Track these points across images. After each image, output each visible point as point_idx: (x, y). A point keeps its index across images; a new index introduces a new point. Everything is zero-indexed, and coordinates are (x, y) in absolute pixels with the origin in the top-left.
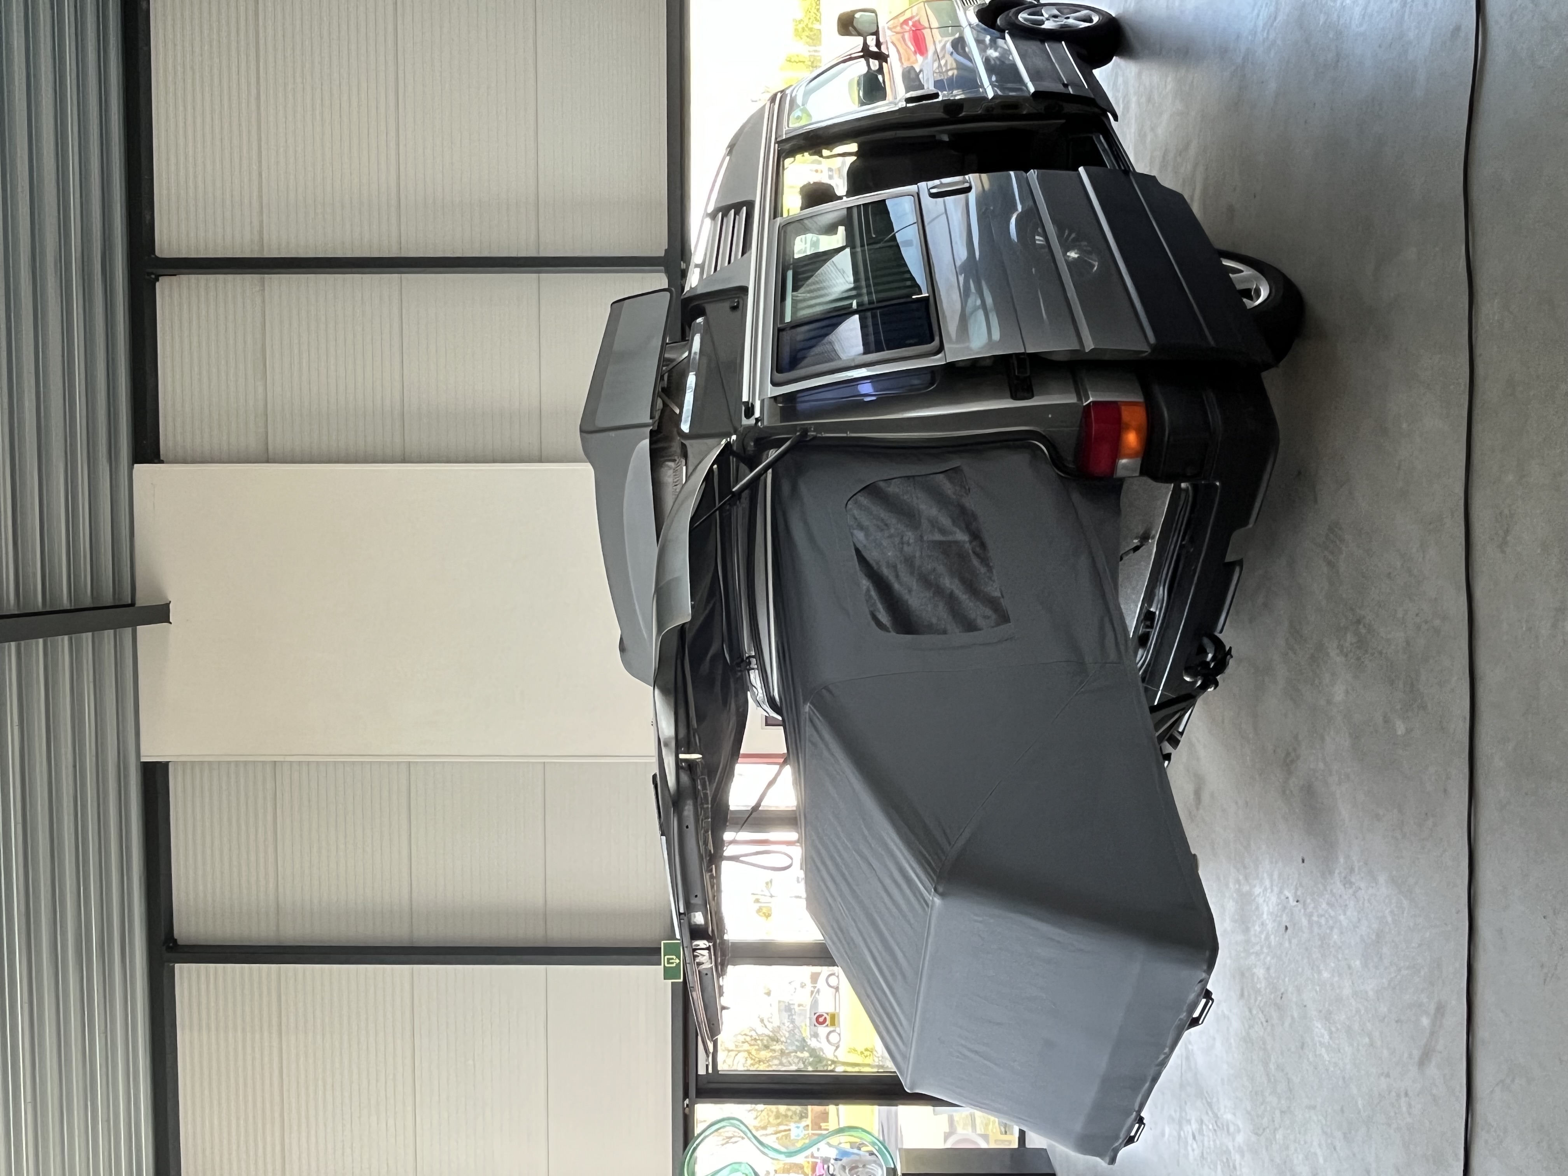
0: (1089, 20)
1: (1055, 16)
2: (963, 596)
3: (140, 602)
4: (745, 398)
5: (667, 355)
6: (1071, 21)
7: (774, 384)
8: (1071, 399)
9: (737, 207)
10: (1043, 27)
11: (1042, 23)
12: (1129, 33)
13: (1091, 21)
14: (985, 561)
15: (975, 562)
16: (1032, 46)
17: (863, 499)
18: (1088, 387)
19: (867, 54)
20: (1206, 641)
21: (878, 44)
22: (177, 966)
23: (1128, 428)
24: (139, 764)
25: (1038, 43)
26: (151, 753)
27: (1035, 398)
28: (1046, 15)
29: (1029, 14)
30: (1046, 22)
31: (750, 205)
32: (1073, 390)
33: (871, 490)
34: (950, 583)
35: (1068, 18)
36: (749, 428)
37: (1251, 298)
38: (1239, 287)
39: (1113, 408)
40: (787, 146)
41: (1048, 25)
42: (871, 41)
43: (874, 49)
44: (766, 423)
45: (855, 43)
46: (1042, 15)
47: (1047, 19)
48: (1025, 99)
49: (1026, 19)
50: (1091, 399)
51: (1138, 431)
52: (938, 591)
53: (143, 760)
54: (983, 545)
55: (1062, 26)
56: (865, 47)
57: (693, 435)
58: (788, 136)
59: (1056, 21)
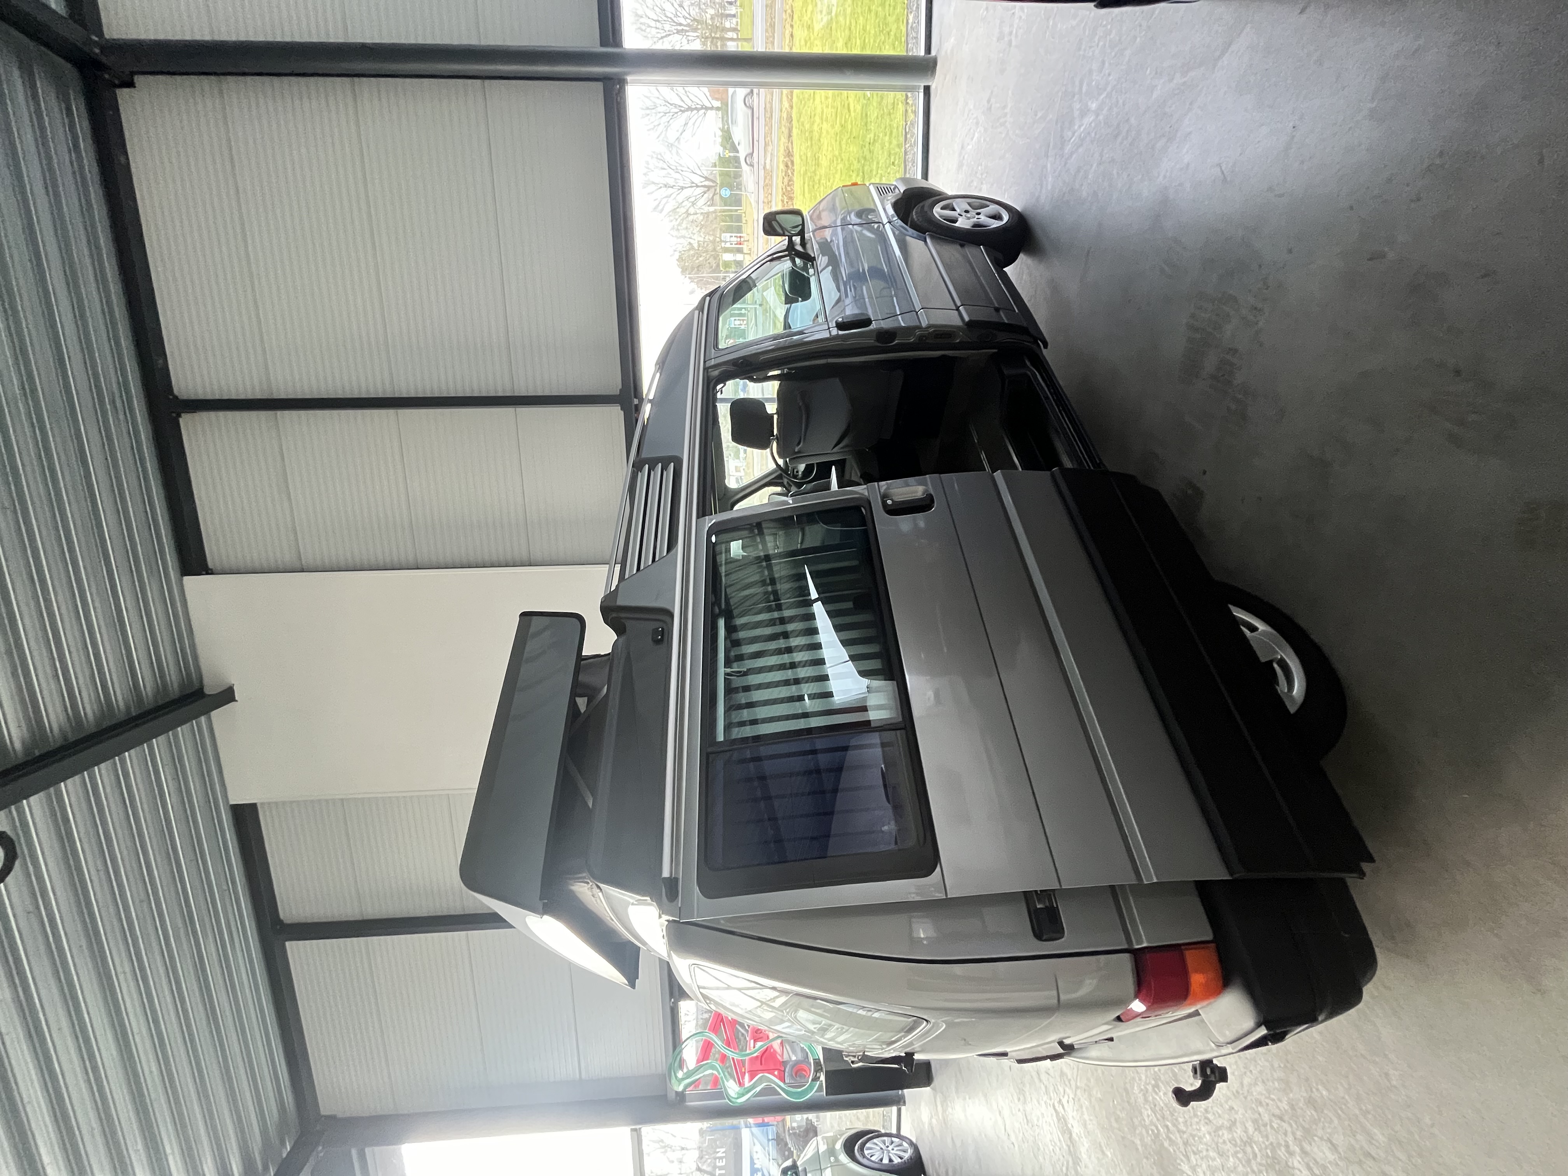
0: (996, 217)
1: (967, 212)
3: (208, 691)
6: (983, 218)
10: (957, 225)
11: (955, 221)
12: (1038, 232)
13: (1001, 218)
16: (952, 251)
18: (1138, 918)
19: (791, 252)
21: (803, 243)
22: (287, 944)
24: (228, 808)
25: (959, 247)
26: (236, 799)
27: (1066, 938)
28: (958, 210)
29: (943, 209)
30: (960, 219)
31: (678, 463)
35: (979, 214)
41: (963, 223)
42: (797, 239)
43: (799, 248)
45: (779, 242)
46: (954, 210)
47: (960, 215)
48: (959, 327)
49: (941, 216)
50: (1145, 942)
53: (232, 802)
55: (976, 225)
56: (791, 243)
58: (719, 360)
59: (969, 218)
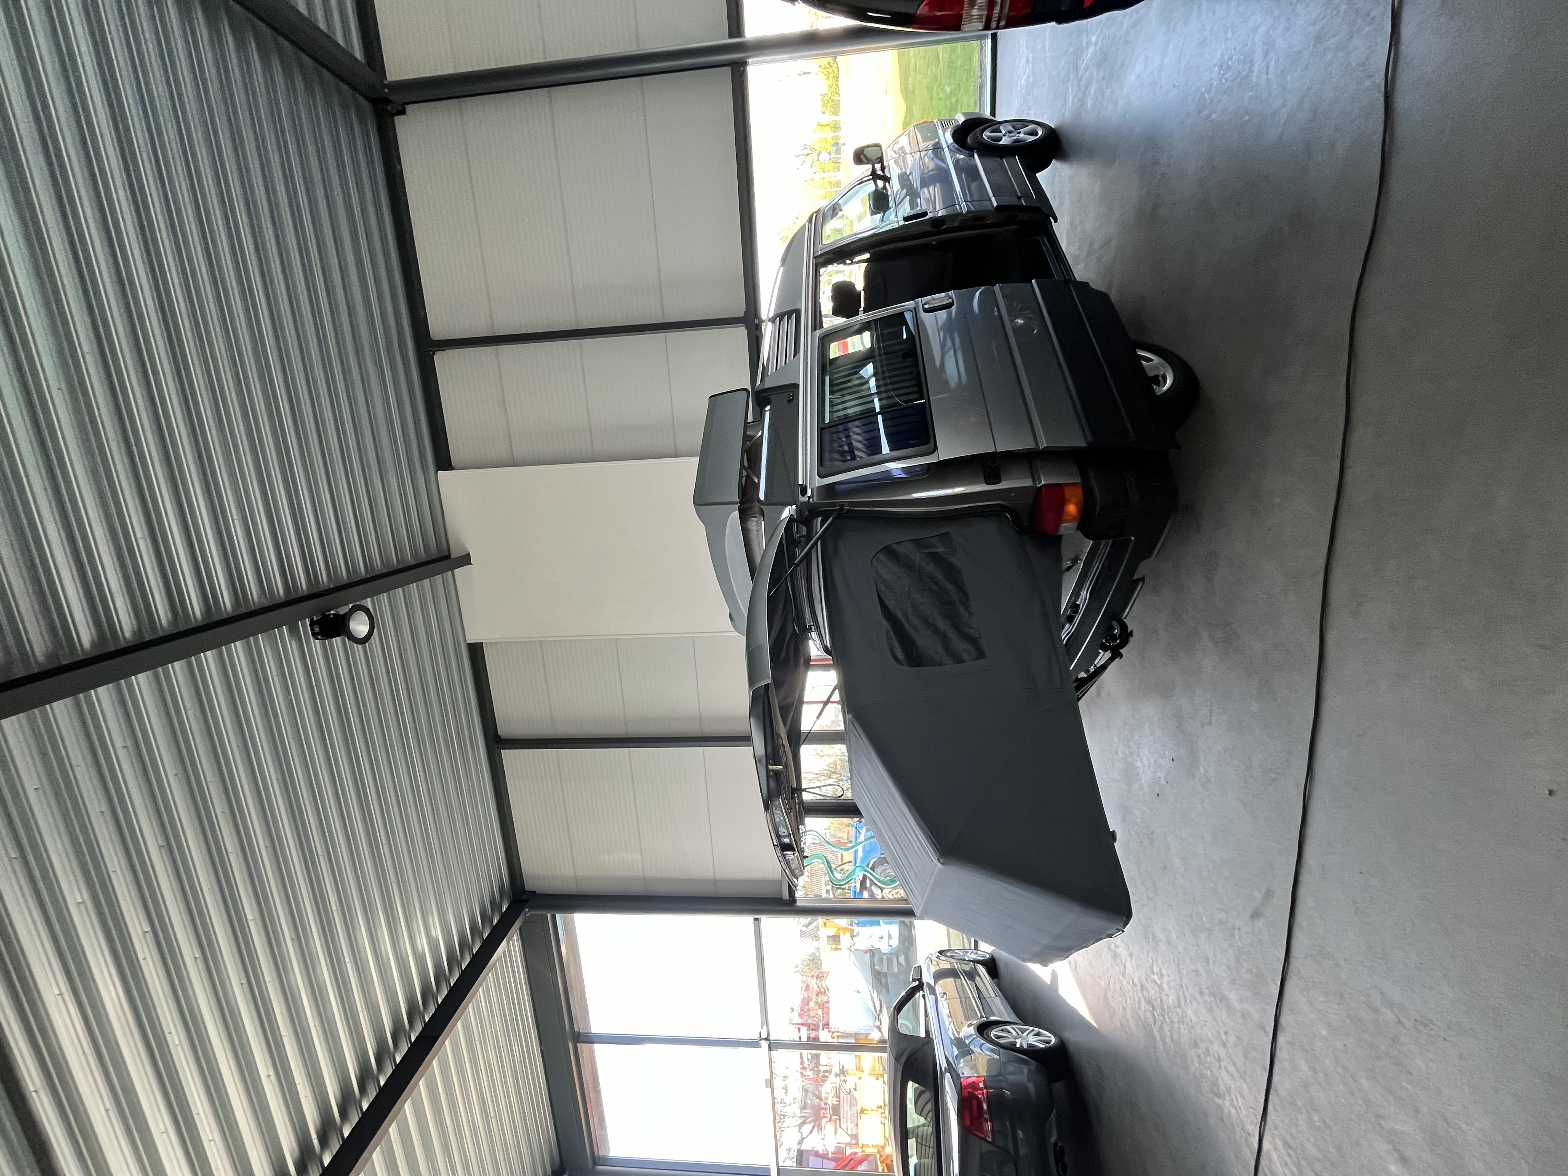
0: (1033, 133)
1: (1010, 132)
2: (952, 634)
3: (454, 555)
4: (800, 482)
5: (748, 433)
6: (1022, 135)
7: (821, 476)
8: (1028, 483)
9: (789, 314)
10: (1001, 143)
11: (1000, 139)
12: (1064, 142)
13: (1036, 134)
14: (967, 608)
15: (962, 610)
16: (993, 162)
17: (882, 557)
18: (1041, 472)
19: (875, 176)
20: (1115, 624)
21: (883, 169)
22: (502, 750)
23: (1069, 502)
24: (466, 645)
25: (998, 159)
26: (472, 638)
27: (1003, 482)
28: (1003, 132)
29: (991, 132)
30: (1004, 138)
31: (798, 312)
32: (1030, 475)
33: (889, 551)
34: (942, 625)
35: (1019, 133)
36: (803, 503)
37: (1158, 385)
38: (1150, 374)
39: (1059, 488)
40: (821, 260)
41: (1005, 141)
42: (878, 166)
43: (880, 172)
44: (815, 499)
45: (866, 169)
46: (1000, 132)
47: (1004, 135)
48: (988, 212)
49: (989, 137)
50: (1043, 482)
51: (1077, 504)
52: (936, 630)
53: (468, 643)
54: (965, 594)
55: (1016, 141)
56: (874, 172)
57: (769, 501)
58: (823, 251)
59: (1011, 137)
